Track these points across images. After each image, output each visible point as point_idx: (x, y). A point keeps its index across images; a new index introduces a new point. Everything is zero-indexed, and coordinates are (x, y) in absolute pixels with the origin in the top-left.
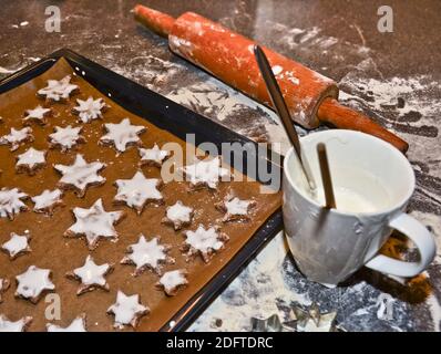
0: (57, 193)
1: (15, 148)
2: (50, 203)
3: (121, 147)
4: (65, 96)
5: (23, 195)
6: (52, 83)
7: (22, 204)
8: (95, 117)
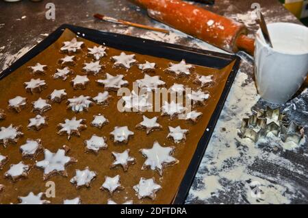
0: (106, 93)
1: (66, 78)
2: (106, 98)
3: (128, 66)
4: (79, 48)
5: (88, 97)
6: (67, 43)
7: (90, 102)
8: (103, 55)
